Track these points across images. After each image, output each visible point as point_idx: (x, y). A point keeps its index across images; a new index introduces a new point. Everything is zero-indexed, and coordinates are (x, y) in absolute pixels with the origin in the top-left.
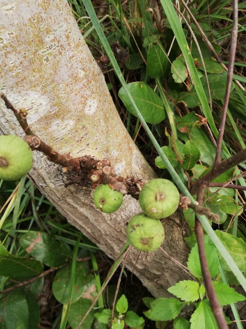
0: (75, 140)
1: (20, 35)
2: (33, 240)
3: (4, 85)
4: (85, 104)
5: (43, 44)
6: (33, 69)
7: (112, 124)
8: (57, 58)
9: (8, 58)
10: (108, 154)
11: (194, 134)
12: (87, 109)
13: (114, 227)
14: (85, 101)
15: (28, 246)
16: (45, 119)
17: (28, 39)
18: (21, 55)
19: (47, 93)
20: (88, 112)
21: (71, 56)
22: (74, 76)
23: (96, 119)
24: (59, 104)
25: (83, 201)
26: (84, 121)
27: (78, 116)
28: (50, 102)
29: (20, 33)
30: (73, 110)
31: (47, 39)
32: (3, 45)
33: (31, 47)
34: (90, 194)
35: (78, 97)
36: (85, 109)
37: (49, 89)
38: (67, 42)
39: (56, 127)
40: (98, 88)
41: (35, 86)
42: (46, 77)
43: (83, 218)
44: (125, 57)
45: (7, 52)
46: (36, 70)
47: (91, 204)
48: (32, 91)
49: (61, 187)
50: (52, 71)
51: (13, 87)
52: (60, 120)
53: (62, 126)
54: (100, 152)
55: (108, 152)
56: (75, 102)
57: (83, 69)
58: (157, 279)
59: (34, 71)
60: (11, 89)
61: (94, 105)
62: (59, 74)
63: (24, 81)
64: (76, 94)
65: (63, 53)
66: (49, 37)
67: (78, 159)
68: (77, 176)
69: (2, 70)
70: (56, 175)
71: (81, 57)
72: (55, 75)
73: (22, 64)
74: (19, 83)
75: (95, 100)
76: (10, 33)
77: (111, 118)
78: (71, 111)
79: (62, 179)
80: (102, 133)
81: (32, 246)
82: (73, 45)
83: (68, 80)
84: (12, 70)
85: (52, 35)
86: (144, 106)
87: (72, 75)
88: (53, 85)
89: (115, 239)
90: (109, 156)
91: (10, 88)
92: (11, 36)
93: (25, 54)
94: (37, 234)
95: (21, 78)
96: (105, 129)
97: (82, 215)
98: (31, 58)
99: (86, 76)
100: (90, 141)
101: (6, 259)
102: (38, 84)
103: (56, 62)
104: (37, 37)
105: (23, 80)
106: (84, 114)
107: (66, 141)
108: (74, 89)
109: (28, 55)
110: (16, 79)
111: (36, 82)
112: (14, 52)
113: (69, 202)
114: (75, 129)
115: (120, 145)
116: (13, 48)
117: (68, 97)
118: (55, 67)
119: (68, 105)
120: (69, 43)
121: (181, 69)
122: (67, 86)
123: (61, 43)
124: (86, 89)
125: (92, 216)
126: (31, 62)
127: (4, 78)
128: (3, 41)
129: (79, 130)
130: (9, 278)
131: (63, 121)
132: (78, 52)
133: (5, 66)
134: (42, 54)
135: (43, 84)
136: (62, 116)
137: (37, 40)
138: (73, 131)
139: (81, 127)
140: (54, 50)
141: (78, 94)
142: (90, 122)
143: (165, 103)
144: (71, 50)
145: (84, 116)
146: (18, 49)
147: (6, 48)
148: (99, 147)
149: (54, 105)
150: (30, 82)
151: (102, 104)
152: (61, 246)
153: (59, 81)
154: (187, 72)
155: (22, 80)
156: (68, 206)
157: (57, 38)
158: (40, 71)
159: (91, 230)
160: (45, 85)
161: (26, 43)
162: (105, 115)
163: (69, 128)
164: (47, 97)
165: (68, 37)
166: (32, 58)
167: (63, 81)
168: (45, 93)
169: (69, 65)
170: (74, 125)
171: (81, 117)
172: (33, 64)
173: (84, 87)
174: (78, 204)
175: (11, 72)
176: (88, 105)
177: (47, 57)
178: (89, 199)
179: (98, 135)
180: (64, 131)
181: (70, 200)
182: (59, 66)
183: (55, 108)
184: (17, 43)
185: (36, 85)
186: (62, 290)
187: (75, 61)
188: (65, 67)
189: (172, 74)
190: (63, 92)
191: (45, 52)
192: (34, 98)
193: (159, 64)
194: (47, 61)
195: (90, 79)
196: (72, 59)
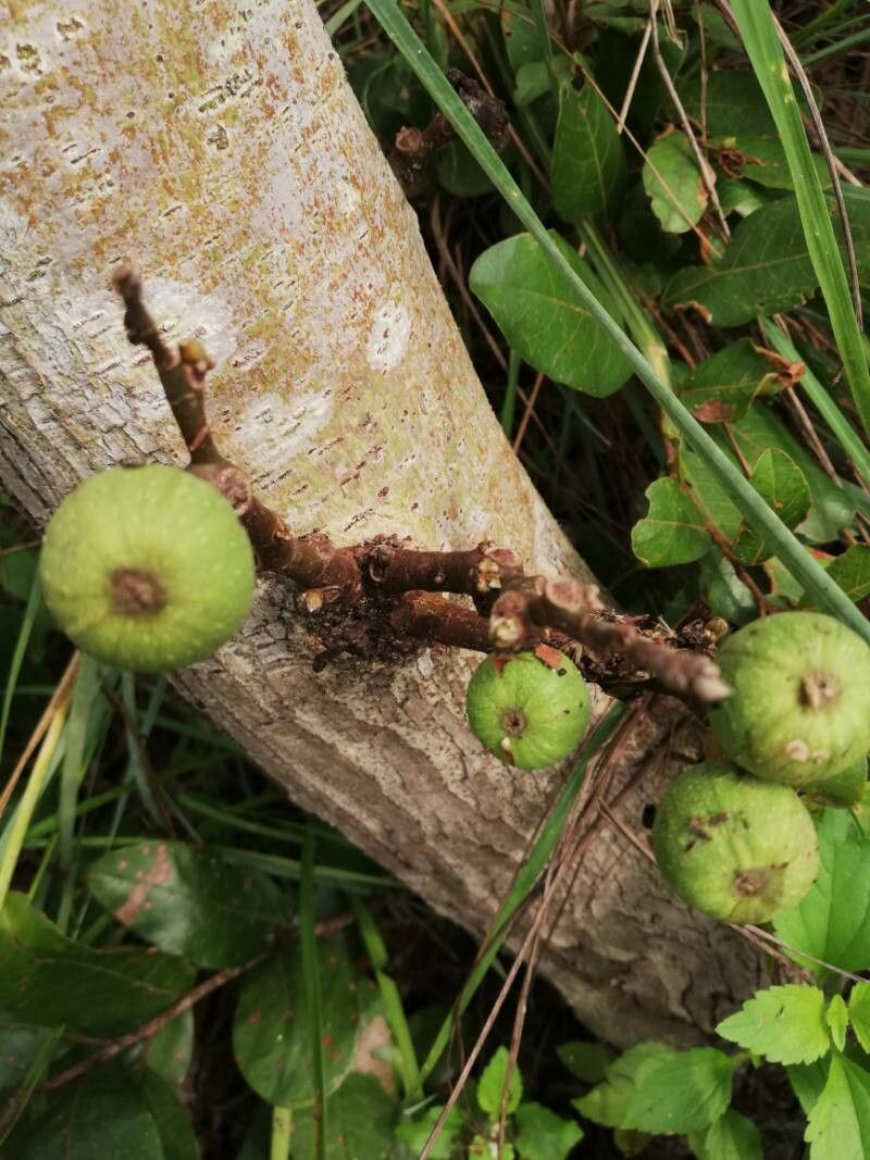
0: (334, 477)
1: (109, 32)
2: (139, 874)
3: (42, 258)
4: (366, 325)
5: (201, 73)
6: (165, 182)
7: (461, 405)
8: (258, 133)
9: (57, 138)
10: (457, 522)
11: (744, 427)
12: (376, 347)
13: (472, 803)
14: (366, 313)
15: (122, 900)
16: (216, 396)
17: (142, 49)
18: (114, 119)
19: (222, 283)
20: (379, 357)
21: (307, 123)
22: (322, 209)
23: (408, 384)
24: (270, 331)
25: (360, 716)
26: (367, 394)
27: (344, 377)
28: (235, 322)
29: (108, 24)
30: (324, 352)
31: (217, 53)
32: (38, 78)
33: (154, 86)
34: (388, 686)
35: (342, 296)
36: (368, 345)
37: (229, 265)
38: (290, 67)
39: (262, 428)
40: (406, 259)
41: (175, 254)
42: (217, 216)
43: (356, 779)
44: (497, 129)
45: (56, 109)
46: (178, 186)
47: (393, 726)
48: (161, 280)
49: (278, 671)
50: (240, 191)
51: (80, 265)
52: (278, 395)
53: (285, 420)
54: (429, 518)
55: (455, 516)
56: (331, 321)
57: (354, 181)
58: (622, 977)
59: (170, 192)
60: (75, 272)
61: (400, 330)
62: (267, 200)
63: (129, 235)
64: (333, 287)
65: (278, 113)
66: (223, 43)
67: (350, 554)
68: (348, 621)
69: (33, 190)
70: (261, 623)
71: (342, 130)
72: (252, 207)
73: (118, 163)
74: (105, 248)
75: (402, 309)
76: (68, 22)
77: (456, 380)
78: (316, 359)
79: (287, 639)
80: (430, 439)
81: (138, 896)
82: (312, 79)
83: (302, 228)
84: (79, 189)
85: (237, 35)
86: (566, 328)
87: (316, 204)
88: (244, 248)
89: (473, 849)
90: (459, 530)
91: (67, 269)
92: (71, 35)
93: (131, 115)
94: (153, 852)
95: (113, 222)
96: (439, 425)
97: (351, 769)
98: (155, 135)
99: (366, 210)
100: (391, 478)
101: (51, 961)
102: (185, 248)
103: (255, 150)
104: (180, 40)
105: (125, 230)
106: (367, 369)
107: (298, 482)
108: (327, 262)
109: (144, 123)
110: (94, 227)
111: (178, 239)
112: (86, 109)
113: (307, 727)
114: (332, 432)
115: (492, 486)
116: (79, 94)
117: (304, 299)
118: (252, 172)
119: (304, 334)
120: (297, 72)
121: (680, 177)
122: (301, 253)
123: (270, 68)
124: (367, 265)
125: (391, 769)
126: (158, 151)
127: (42, 226)
128: (38, 60)
129: (349, 436)
130: (66, 1030)
131: (286, 401)
132: (333, 110)
133: (46, 174)
134: (200, 114)
135: (207, 247)
136: (283, 378)
137: (179, 53)
138: (328, 442)
139: (355, 422)
140: (246, 100)
141: (339, 282)
142: (387, 398)
143: (627, 315)
144: (307, 98)
145: (364, 376)
146: (100, 93)
147: (48, 92)
148: (423, 497)
149: (252, 337)
150: (151, 239)
151: (424, 323)
152: (247, 887)
153: (271, 233)
154: (702, 188)
155: (121, 233)
156: (298, 742)
157: (255, 46)
158: (193, 189)
159: (383, 822)
160: (215, 250)
161: (136, 70)
162: (439, 369)
163: (309, 427)
164: (223, 303)
165: (291, 44)
166: (160, 132)
167: (282, 230)
168: (216, 283)
169: (304, 162)
170: (330, 416)
171: (356, 379)
172: (165, 158)
173: (360, 254)
174: (340, 731)
175: (71, 200)
176: (378, 330)
177: (221, 129)
178: (385, 706)
179: (417, 449)
180: (293, 441)
181: (308, 719)
182: (268, 166)
183: (254, 345)
184: (98, 69)
185: (180, 253)
186: (275, 1056)
187: (322, 144)
188: (290, 170)
189: (650, 200)
190: (287, 279)
191: (212, 105)
192: (169, 307)
193: (594, 162)
194: (219, 148)
195: (378, 220)
196: (314, 137)
